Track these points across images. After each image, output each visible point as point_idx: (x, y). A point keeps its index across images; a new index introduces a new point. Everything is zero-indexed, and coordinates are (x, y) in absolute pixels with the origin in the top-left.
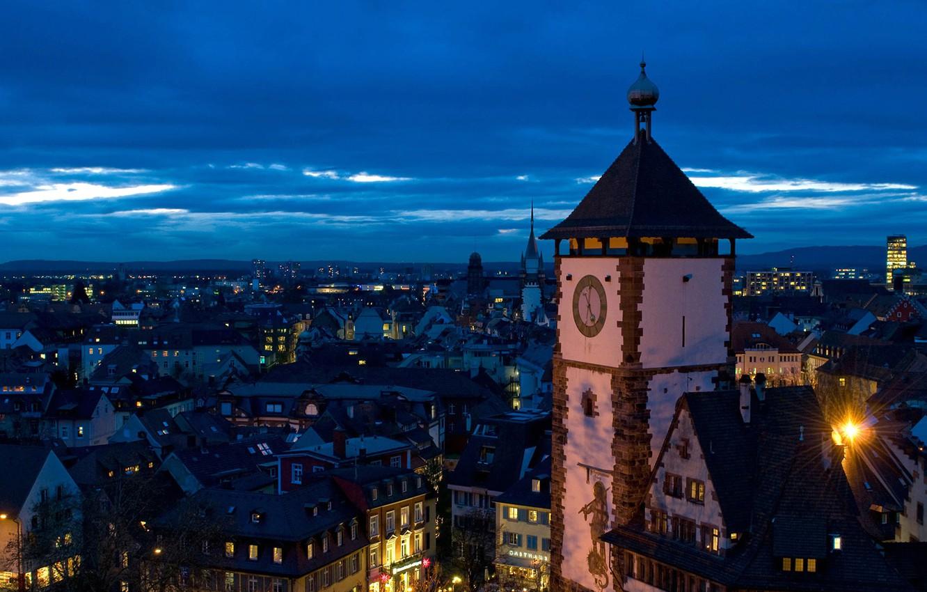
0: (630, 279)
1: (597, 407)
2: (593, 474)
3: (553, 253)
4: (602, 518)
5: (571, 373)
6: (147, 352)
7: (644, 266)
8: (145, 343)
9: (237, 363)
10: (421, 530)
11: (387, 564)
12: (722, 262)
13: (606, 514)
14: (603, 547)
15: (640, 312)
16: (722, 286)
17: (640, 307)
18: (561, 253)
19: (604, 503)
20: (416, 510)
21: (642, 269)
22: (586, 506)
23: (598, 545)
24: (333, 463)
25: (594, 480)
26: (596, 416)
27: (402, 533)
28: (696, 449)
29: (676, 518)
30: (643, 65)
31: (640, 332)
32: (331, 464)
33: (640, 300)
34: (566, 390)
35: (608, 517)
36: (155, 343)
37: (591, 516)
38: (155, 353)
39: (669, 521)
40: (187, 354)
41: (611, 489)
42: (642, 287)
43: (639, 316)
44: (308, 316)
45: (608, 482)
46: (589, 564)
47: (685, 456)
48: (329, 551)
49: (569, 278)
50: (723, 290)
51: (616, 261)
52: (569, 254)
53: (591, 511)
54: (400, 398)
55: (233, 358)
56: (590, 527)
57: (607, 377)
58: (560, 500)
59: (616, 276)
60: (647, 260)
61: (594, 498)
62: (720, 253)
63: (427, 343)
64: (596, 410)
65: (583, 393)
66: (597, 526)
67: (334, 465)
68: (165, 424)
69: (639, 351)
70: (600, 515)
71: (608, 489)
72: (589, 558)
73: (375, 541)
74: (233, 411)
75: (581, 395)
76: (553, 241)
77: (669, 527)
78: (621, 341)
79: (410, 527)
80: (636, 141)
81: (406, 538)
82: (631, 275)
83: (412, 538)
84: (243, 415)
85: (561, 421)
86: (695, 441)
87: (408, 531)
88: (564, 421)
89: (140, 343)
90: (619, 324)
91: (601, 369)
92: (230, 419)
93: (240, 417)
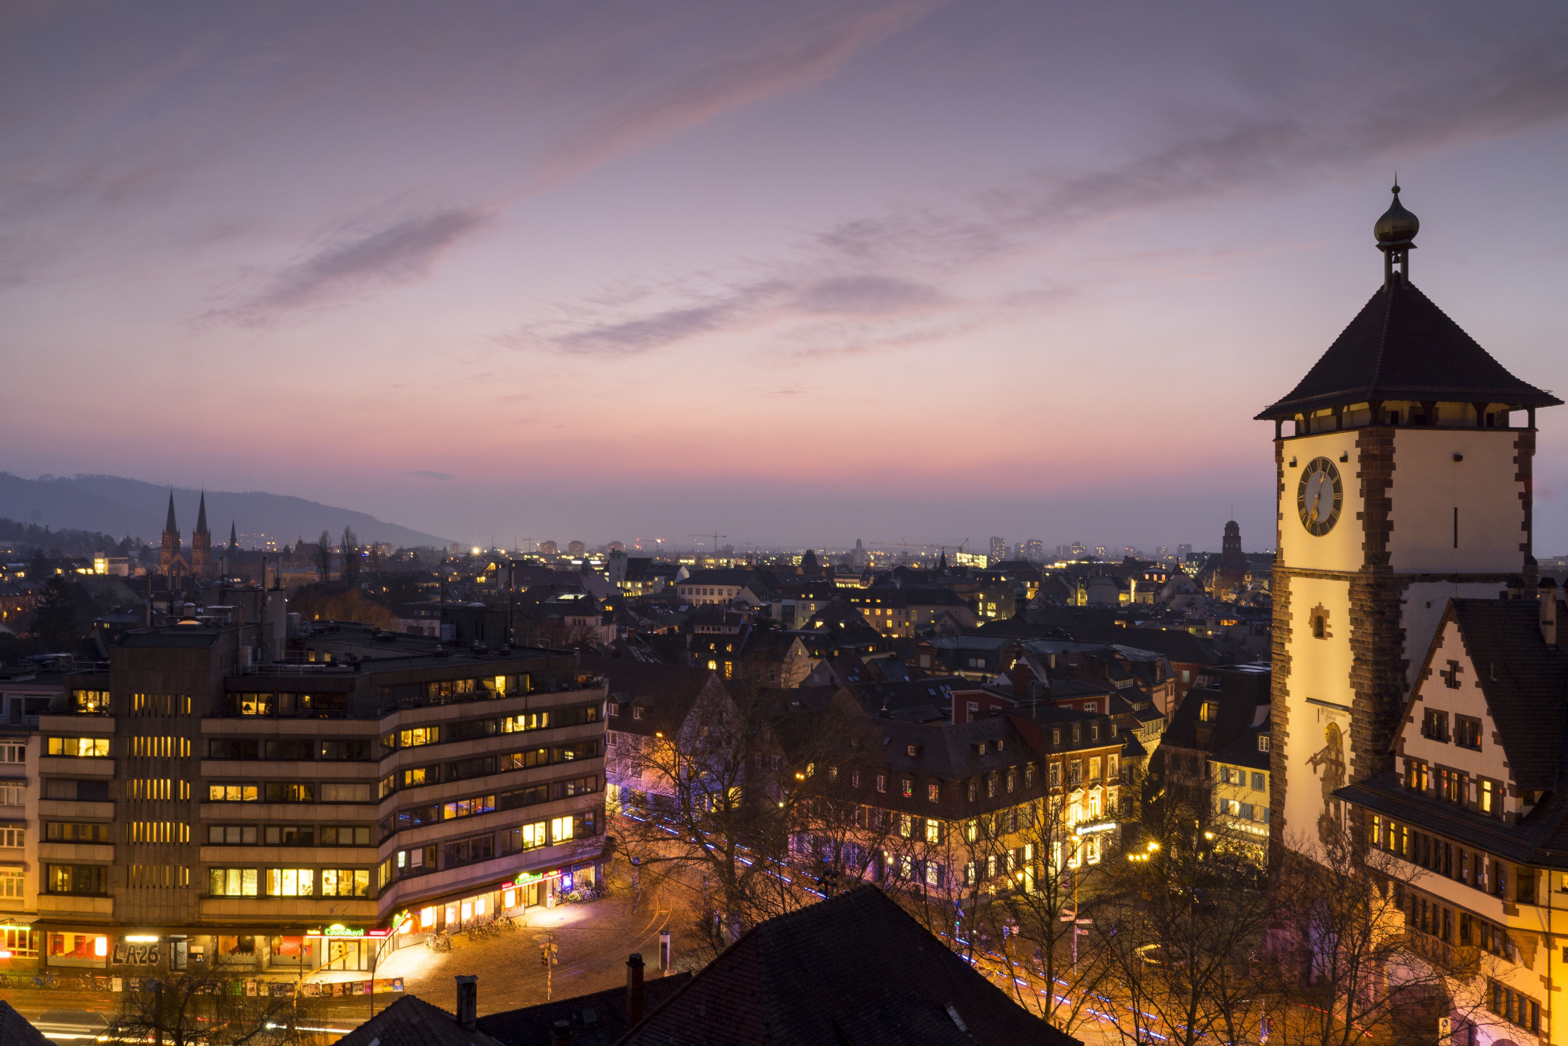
0: (1374, 457)
1: (1330, 626)
2: (1325, 714)
3: (1273, 436)
4: (1337, 770)
5: (1296, 585)
6: (859, 609)
7: (1394, 439)
8: (857, 600)
9: (950, 622)
10: (1116, 787)
11: (1071, 824)
12: (1515, 436)
13: (1342, 765)
14: (1337, 807)
15: (1390, 500)
16: (1515, 468)
17: (1389, 493)
18: (1283, 435)
19: (1339, 752)
20: (1110, 763)
21: (1391, 443)
22: (1315, 755)
23: (1332, 806)
24: (1012, 701)
25: (1327, 720)
26: (1329, 638)
27: (1092, 787)
28: (1469, 675)
29: (1438, 770)
30: (1396, 190)
31: (1390, 526)
32: (1010, 703)
33: (1390, 484)
34: (1290, 607)
35: (1344, 769)
36: (868, 601)
37: (1322, 768)
38: (867, 612)
39: (1430, 773)
40: (900, 613)
41: (1349, 733)
42: (1393, 467)
43: (1387, 505)
44: (1037, 584)
45: (1344, 721)
46: (1320, 830)
47: (1452, 682)
48: (995, 796)
49: (1293, 464)
50: (1516, 474)
51: (1355, 435)
52: (1294, 434)
53: (1322, 761)
54: (1117, 656)
55: (947, 618)
56: (1321, 783)
57: (1345, 585)
58: (1281, 748)
59: (1355, 453)
60: (1398, 432)
61: (1326, 744)
62: (1511, 425)
63: (1165, 611)
64: (1328, 630)
65: (1312, 610)
66: (1331, 778)
67: (1013, 704)
68: (857, 670)
69: (1387, 550)
70: (1333, 767)
71: (1345, 733)
72: (1320, 823)
73: (1056, 792)
74: (932, 663)
75: (1308, 614)
76: (1273, 423)
77: (1427, 781)
78: (1362, 537)
79: (1101, 781)
80: (1386, 288)
81: (1096, 794)
82: (1375, 450)
83: (1104, 794)
84: (943, 668)
85: (1283, 644)
86: (1466, 662)
87: (1098, 786)
88: (1288, 646)
89: (853, 600)
90: (1359, 516)
91: (1336, 576)
92: (929, 672)
93: (940, 670)
